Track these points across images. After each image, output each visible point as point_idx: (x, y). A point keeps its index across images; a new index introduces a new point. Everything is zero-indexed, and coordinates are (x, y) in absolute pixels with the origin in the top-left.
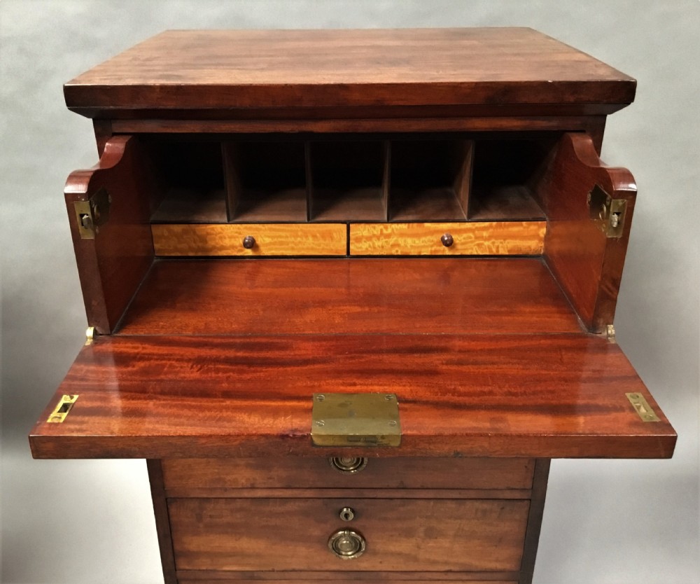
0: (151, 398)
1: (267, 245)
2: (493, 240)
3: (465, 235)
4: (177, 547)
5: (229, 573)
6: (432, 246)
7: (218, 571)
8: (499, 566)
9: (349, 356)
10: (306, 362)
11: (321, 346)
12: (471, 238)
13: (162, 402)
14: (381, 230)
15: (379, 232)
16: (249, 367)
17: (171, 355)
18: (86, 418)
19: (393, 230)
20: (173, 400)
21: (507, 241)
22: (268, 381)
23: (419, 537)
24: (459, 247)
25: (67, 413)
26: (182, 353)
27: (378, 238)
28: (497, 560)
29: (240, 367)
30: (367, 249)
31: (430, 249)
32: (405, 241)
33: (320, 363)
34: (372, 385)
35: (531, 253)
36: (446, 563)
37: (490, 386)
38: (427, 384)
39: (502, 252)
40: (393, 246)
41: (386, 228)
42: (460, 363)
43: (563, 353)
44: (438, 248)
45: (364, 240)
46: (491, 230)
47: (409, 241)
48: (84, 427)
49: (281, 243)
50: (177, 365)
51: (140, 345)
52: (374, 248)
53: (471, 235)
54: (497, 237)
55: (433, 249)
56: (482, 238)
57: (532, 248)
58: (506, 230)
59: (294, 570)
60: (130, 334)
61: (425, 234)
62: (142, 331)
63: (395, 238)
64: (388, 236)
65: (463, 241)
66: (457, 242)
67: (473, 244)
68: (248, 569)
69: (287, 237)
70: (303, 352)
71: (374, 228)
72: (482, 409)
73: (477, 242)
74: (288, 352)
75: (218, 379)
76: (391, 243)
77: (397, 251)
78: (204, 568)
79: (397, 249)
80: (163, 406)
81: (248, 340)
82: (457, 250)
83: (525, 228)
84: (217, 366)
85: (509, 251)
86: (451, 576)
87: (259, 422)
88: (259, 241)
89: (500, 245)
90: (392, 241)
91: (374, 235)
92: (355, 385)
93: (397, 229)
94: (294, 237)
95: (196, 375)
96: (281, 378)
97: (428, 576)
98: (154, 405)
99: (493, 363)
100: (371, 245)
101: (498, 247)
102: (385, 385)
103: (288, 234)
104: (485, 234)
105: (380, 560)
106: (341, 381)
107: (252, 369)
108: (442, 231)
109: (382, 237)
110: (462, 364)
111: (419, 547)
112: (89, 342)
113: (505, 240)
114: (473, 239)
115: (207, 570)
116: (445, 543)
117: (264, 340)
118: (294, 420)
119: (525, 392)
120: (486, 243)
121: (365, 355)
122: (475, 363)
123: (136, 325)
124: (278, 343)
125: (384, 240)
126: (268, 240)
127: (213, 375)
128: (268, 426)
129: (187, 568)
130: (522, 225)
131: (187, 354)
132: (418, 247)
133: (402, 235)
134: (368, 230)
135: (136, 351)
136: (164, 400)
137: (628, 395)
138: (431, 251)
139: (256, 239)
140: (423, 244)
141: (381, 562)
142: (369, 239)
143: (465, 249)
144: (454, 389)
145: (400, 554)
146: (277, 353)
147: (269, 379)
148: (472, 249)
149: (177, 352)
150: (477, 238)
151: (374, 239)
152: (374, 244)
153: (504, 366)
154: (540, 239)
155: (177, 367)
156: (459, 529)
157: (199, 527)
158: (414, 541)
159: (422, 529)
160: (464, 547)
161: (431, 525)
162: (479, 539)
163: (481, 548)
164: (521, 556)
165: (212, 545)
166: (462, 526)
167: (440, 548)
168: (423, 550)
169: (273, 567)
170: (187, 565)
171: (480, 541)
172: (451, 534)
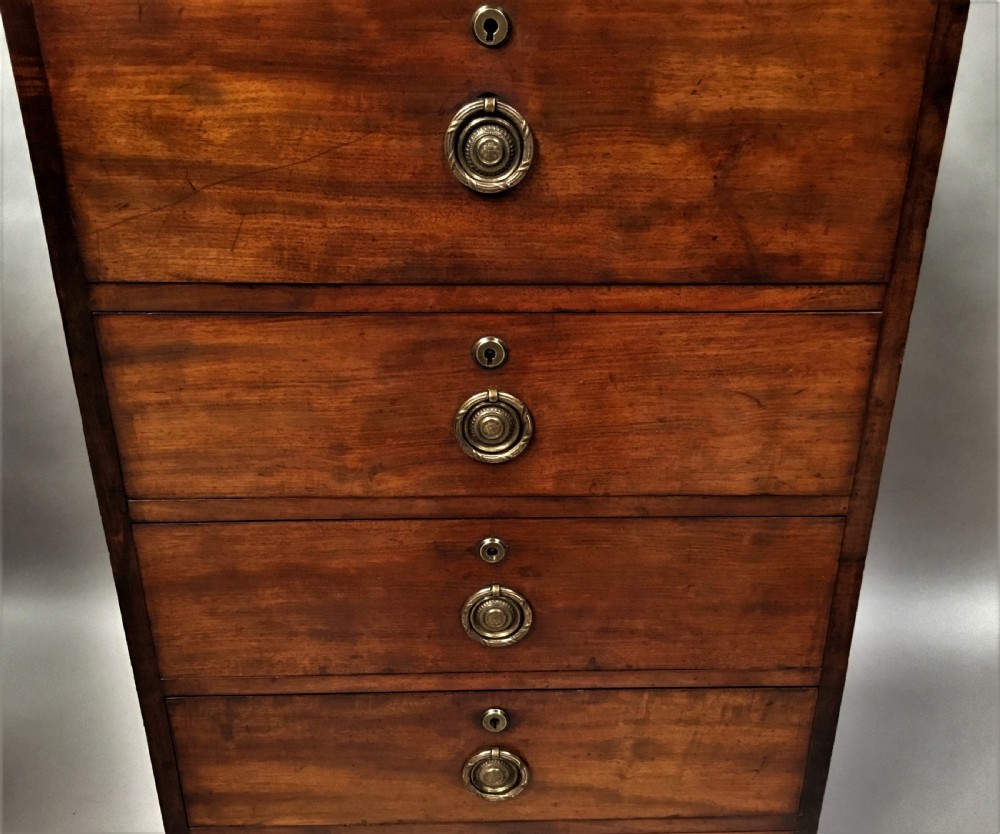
4: (189, 786)
7: (265, 827)
8: (760, 806)
23: (623, 758)
28: (759, 797)
36: (670, 803)
59: (400, 822)
68: (318, 822)
78: (240, 822)
86: (679, 826)
97: (639, 826)
105: (554, 801)
111: (623, 777)
115: (243, 826)
116: (669, 767)
129: (208, 822)
141: (555, 805)
145: (587, 789)
156: (693, 741)
157: (227, 749)
158: (613, 765)
159: (629, 743)
160: (702, 774)
161: (645, 736)
162: (728, 760)
163: (731, 775)
164: (799, 788)
165: (252, 781)
166: (699, 736)
167: (659, 776)
168: (630, 781)
169: (364, 818)
170: (209, 818)
171: (730, 763)
172: (678, 751)
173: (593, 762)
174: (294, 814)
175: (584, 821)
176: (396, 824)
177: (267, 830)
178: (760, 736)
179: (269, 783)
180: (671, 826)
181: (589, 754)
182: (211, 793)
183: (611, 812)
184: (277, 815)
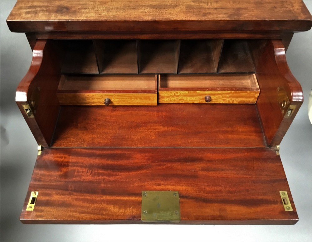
0: (70, 194)
1: (116, 101)
2: (231, 98)
3: (217, 96)
6: (200, 100)
9: (158, 164)
10: (139, 168)
11: (145, 156)
12: (220, 97)
13: (75, 197)
14: (175, 94)
15: (173, 95)
16: (113, 172)
17: (78, 163)
18: (43, 208)
19: (180, 94)
20: (80, 195)
21: (238, 99)
22: (122, 182)
24: (214, 100)
25: (34, 204)
26: (82, 161)
27: (173, 97)
29: (109, 172)
30: (167, 101)
31: (199, 101)
32: (186, 98)
33: (145, 169)
34: (168, 185)
35: (249, 103)
37: (220, 186)
38: (192, 185)
39: (235, 102)
40: (180, 100)
41: (177, 93)
42: (208, 170)
43: (255, 163)
44: (203, 101)
45: (165, 97)
46: (231, 94)
47: (189, 98)
48: (42, 214)
49: (124, 101)
50: (81, 171)
51: (63, 156)
52: (171, 100)
53: (221, 96)
54: (233, 97)
55: (200, 101)
56: (226, 97)
57: (251, 101)
58: (238, 94)
60: (58, 147)
61: (197, 96)
62: (63, 145)
63: (181, 97)
64: (178, 96)
65: (216, 98)
66: (213, 98)
67: (221, 99)
69: (126, 99)
70: (137, 161)
71: (171, 93)
72: (216, 203)
73: (223, 99)
74: (130, 161)
75: (99, 181)
76: (179, 99)
77: (182, 102)
79: (182, 101)
80: (76, 199)
81: (112, 152)
82: (212, 102)
83: (248, 93)
84: (98, 171)
85: (238, 102)
87: (118, 211)
88: (112, 100)
89: (235, 100)
90: (180, 98)
91: (171, 96)
92: (160, 185)
93: (182, 93)
94: (130, 98)
95: (89, 178)
96: (127, 180)
98: (72, 199)
99: (223, 170)
100: (169, 99)
101: (233, 101)
102: (174, 185)
103: (127, 98)
104: (227, 96)
106: (154, 182)
107: (115, 173)
108: (206, 94)
109: (175, 96)
110: (209, 171)
112: (39, 154)
113: (237, 98)
114: (221, 98)
117: (119, 152)
118: (134, 210)
119: (236, 191)
120: (228, 99)
121: (165, 163)
122: (215, 170)
123: (60, 141)
124: (125, 154)
125: (176, 98)
126: (117, 100)
127: (97, 178)
128: (122, 214)
130: (247, 92)
131: (85, 162)
132: (193, 100)
133: (185, 95)
134: (168, 93)
135: (62, 160)
136: (76, 195)
137: (281, 192)
138: (199, 102)
139: (111, 99)
140: (195, 99)
142: (168, 97)
143: (216, 101)
144: (204, 188)
146: (125, 161)
147: (122, 181)
148: (220, 101)
149: (80, 160)
150: (223, 97)
151: (171, 97)
152: (170, 99)
153: (228, 172)
154: (255, 98)
155: (80, 172)
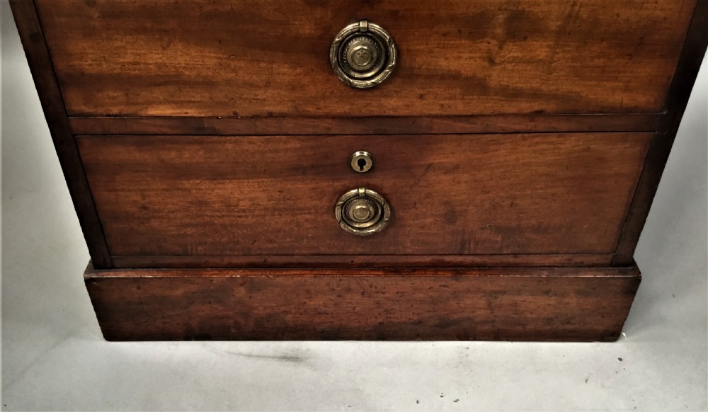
4: (61, 65)
5: (159, 122)
7: (141, 118)
23: (494, 38)
28: (626, 89)
36: (535, 95)
59: (270, 115)
68: (192, 112)
78: (115, 111)
86: (541, 124)
97: (501, 123)
105: (420, 92)
111: (492, 62)
115: (120, 115)
116: (540, 50)
129: (86, 109)
141: (421, 97)
145: (455, 77)
156: (570, 16)
157: (91, 18)
158: (484, 46)
159: (501, 17)
160: (573, 60)
161: (520, 7)
162: (602, 41)
163: (602, 60)
164: (669, 78)
165: (122, 60)
166: (577, 8)
167: (529, 62)
168: (499, 67)
169: (234, 110)
170: (85, 105)
171: (604, 44)
172: (553, 28)
173: (463, 42)
174: (167, 102)
175: (448, 117)
176: (266, 117)
177: (143, 121)
178: (641, 8)
179: (137, 63)
180: (533, 124)
181: (460, 31)
182: (83, 74)
183: (476, 105)
184: (150, 103)
